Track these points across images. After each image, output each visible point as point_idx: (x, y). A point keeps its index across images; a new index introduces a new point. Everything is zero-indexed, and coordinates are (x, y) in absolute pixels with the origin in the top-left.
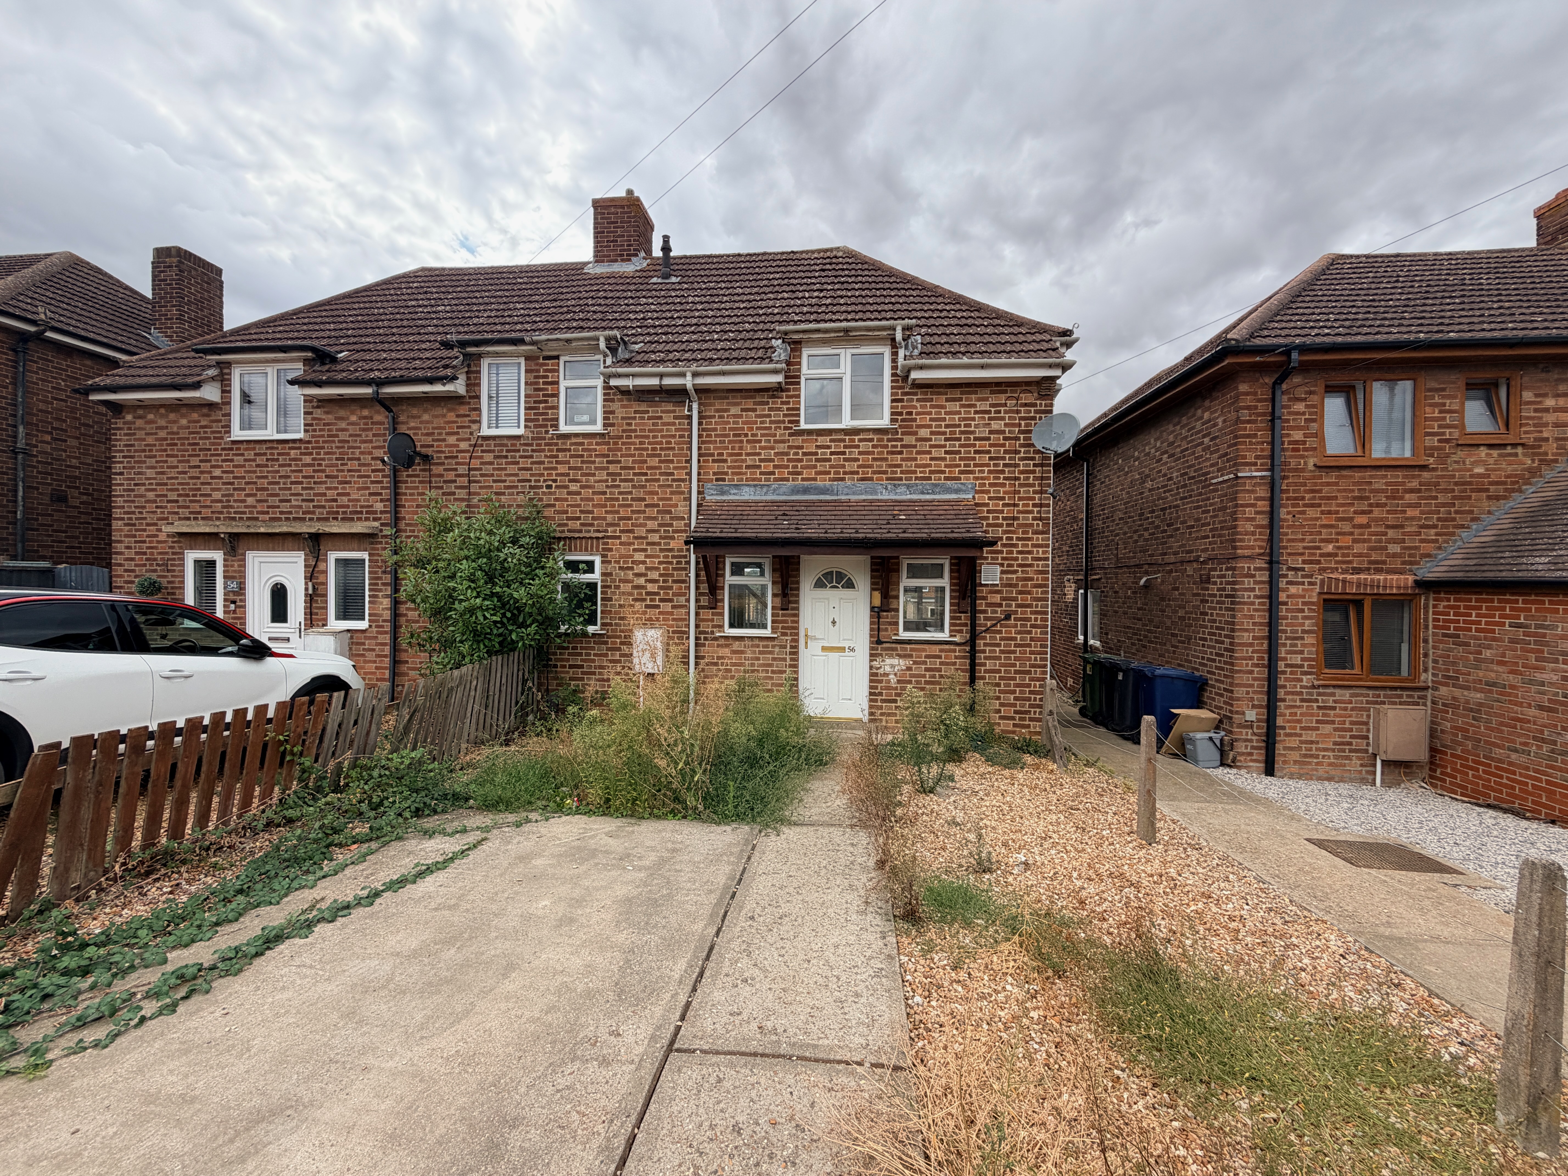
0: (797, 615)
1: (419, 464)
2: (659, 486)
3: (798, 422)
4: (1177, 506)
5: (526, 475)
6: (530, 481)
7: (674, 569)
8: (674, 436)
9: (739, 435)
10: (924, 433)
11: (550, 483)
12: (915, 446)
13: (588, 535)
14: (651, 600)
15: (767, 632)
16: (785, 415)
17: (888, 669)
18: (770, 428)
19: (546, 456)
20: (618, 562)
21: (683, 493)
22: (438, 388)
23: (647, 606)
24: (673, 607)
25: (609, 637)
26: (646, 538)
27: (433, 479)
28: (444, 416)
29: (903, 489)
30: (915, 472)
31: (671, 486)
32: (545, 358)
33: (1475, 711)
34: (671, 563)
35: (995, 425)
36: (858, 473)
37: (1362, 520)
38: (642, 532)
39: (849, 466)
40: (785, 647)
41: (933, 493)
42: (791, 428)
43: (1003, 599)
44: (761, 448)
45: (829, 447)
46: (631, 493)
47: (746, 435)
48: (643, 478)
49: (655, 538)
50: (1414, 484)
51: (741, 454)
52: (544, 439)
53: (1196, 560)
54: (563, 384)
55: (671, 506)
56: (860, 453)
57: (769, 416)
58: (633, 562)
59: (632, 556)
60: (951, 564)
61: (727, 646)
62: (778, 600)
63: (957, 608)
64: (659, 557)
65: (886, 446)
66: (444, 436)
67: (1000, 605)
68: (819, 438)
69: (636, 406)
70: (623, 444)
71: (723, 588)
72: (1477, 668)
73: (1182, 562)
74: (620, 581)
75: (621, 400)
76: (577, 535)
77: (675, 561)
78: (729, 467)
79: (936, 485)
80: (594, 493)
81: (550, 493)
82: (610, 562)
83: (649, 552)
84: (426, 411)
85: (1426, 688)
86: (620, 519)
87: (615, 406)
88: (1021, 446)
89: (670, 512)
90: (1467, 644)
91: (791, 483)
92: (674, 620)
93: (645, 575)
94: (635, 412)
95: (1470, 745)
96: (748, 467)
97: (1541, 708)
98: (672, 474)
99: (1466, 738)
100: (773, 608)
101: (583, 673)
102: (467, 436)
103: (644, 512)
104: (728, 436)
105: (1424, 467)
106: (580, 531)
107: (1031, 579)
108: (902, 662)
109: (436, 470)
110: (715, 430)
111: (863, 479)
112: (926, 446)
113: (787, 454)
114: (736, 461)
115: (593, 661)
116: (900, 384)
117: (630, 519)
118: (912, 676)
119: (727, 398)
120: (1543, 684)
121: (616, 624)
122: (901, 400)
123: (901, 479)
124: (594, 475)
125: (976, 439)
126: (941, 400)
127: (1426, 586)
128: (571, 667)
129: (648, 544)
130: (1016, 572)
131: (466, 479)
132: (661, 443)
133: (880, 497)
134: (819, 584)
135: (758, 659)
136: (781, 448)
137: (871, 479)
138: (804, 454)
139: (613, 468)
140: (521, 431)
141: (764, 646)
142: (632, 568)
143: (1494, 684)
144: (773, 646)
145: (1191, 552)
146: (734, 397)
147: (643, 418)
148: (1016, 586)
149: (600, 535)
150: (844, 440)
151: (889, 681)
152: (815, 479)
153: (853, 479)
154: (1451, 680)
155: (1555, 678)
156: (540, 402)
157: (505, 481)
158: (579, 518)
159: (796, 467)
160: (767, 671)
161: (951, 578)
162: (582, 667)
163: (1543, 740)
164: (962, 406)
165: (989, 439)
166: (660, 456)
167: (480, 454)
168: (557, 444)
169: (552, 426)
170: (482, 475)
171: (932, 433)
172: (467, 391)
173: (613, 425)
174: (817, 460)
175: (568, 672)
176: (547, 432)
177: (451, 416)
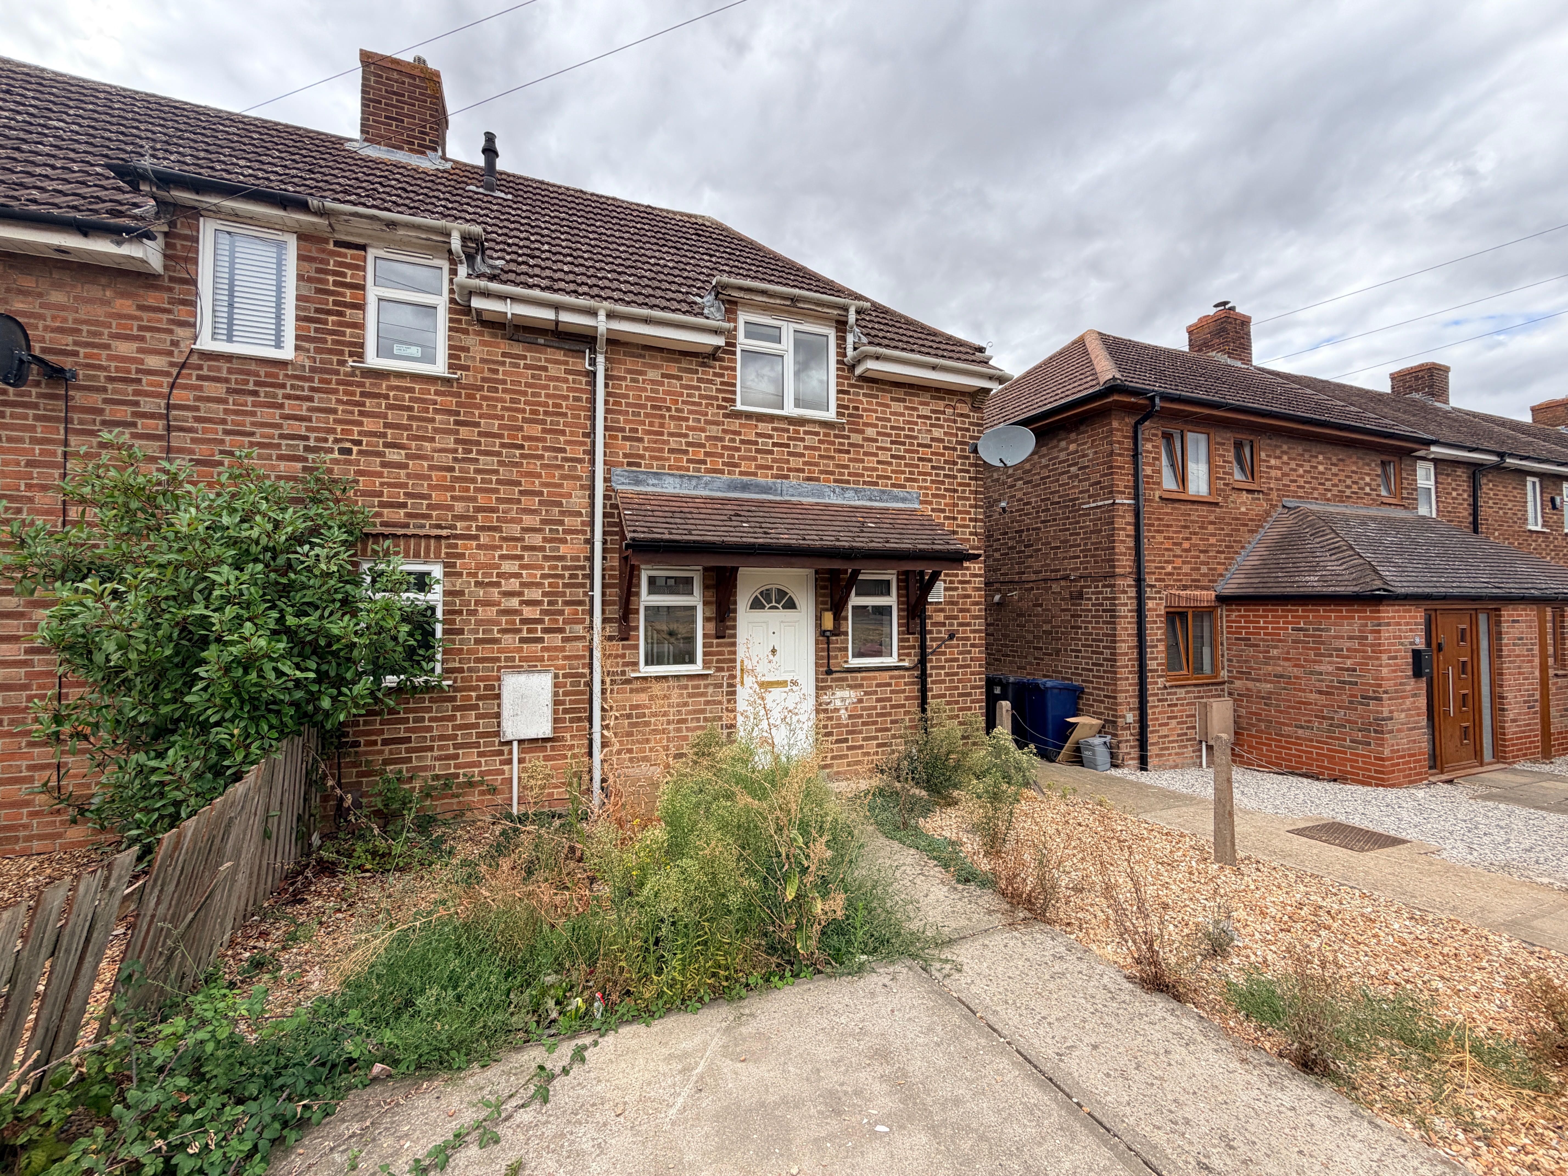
0: (734, 644)
1: (37, 384)
2: (543, 466)
3: (734, 401)
4: (1039, 529)
5: (301, 428)
6: (307, 438)
7: (565, 585)
8: (566, 398)
9: (660, 408)
10: (871, 432)
11: (348, 445)
12: (862, 446)
13: (421, 532)
14: (529, 631)
15: (697, 668)
16: (718, 390)
17: (838, 703)
18: (700, 404)
19: (339, 401)
20: (475, 575)
21: (580, 478)
22: (102, 246)
23: (523, 640)
24: (565, 640)
25: (456, 689)
26: (521, 539)
27: (76, 416)
28: (108, 303)
29: (850, 494)
30: (863, 476)
31: (561, 467)
32: (337, 243)
33: (1266, 698)
34: (562, 577)
35: (937, 433)
36: (803, 471)
37: (1186, 545)
38: (515, 530)
39: (795, 463)
40: (721, 686)
41: (881, 500)
42: (726, 408)
43: (946, 617)
44: (688, 428)
45: (770, 437)
46: (496, 472)
47: (669, 409)
48: (517, 452)
49: (536, 540)
50: (1212, 518)
51: (662, 433)
52: (337, 373)
53: (1066, 578)
54: (373, 293)
55: (561, 495)
56: (806, 448)
57: (699, 388)
58: (499, 575)
59: (498, 566)
60: (898, 580)
61: (643, 690)
62: (711, 626)
63: (907, 629)
64: (542, 568)
65: (833, 443)
66: (105, 340)
67: (944, 625)
68: (760, 424)
69: (505, 346)
70: (483, 398)
71: (637, 611)
72: (1266, 664)
73: (1045, 580)
74: (477, 603)
75: (480, 334)
76: (400, 531)
77: (567, 574)
78: (645, 449)
79: (883, 492)
80: (431, 468)
81: (349, 462)
82: (460, 575)
83: (526, 561)
84: (58, 286)
85: (1223, 683)
86: (478, 510)
87: (471, 340)
88: (959, 457)
89: (560, 504)
90: (1258, 646)
91: (726, 476)
92: (566, 658)
93: (520, 594)
94: (504, 355)
95: (1263, 726)
96: (671, 451)
97: (1320, 692)
98: (563, 450)
99: (1259, 720)
100: (705, 636)
101: (408, 750)
102: (167, 346)
103: (519, 501)
104: (644, 406)
105: (1216, 504)
106: (407, 526)
107: (969, 596)
108: (853, 693)
109: (79, 398)
110: (626, 396)
111: (809, 479)
112: (872, 447)
113: (722, 439)
114: (655, 442)
115: (429, 729)
116: (846, 374)
117: (493, 510)
118: (863, 709)
119: (644, 357)
120: (1321, 674)
121: (470, 670)
122: (848, 393)
123: (848, 482)
124: (432, 440)
125: (919, 445)
126: (886, 398)
127: (1223, 600)
128: (385, 742)
129: (525, 548)
130: (956, 589)
131: (161, 423)
132: (546, 405)
133: (827, 501)
134: (756, 605)
135: (686, 704)
136: (714, 430)
137: (817, 479)
138: (742, 442)
139: (464, 432)
140: (287, 353)
141: (694, 687)
142: (498, 584)
143: (1281, 676)
144: (706, 686)
145: (1059, 570)
146: (652, 357)
147: (517, 366)
148: (957, 603)
149: (444, 533)
150: (788, 431)
151: (839, 718)
152: (755, 474)
153: (798, 478)
154: (1245, 675)
155: (1330, 669)
156: (329, 312)
157: (252, 434)
158: (404, 505)
159: (732, 457)
160: (698, 720)
161: (899, 596)
162: (408, 740)
163: (1323, 718)
164: (906, 408)
165: (930, 446)
166: (544, 422)
167: (194, 381)
168: (362, 385)
169: (351, 355)
170: (198, 419)
171: (878, 433)
172: (166, 267)
173: (466, 368)
174: (758, 451)
175: (381, 752)
176: (342, 363)
177: (126, 306)
